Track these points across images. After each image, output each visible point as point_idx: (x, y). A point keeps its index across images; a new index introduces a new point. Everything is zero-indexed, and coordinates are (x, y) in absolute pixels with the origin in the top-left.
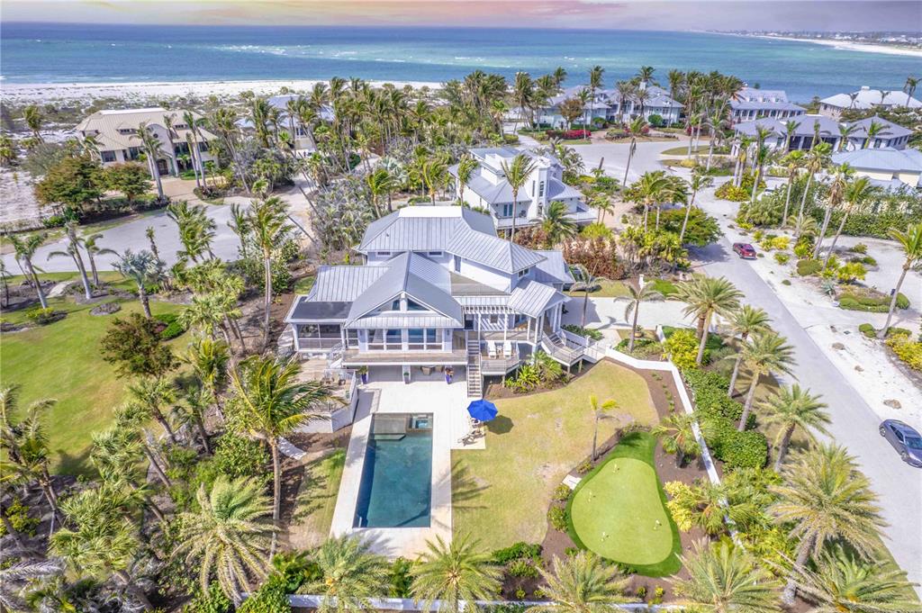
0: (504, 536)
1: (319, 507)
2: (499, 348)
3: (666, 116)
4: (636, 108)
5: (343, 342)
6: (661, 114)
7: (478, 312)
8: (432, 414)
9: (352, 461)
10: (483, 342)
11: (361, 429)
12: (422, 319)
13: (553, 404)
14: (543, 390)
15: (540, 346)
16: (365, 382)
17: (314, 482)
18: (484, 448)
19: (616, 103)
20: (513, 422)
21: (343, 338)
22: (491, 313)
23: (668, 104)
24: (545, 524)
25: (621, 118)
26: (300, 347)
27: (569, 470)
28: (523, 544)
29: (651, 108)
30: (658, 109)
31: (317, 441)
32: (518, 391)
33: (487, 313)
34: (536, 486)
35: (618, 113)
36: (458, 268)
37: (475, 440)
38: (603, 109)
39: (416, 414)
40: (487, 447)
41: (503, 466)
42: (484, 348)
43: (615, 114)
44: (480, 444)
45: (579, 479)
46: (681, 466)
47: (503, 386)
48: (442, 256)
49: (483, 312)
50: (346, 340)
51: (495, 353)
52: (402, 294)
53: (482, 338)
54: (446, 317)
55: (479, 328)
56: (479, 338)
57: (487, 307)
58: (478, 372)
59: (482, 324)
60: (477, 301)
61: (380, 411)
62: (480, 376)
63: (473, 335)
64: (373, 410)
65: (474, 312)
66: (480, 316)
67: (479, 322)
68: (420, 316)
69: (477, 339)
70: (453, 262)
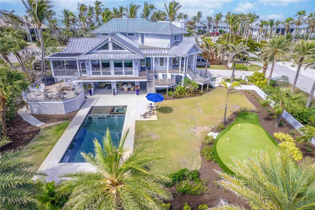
0: (171, 166)
1: (40, 151)
2: (165, 77)
3: (226, 30)
4: (214, 28)
5: (79, 71)
6: (223, 29)
7: (153, 56)
8: (126, 107)
9: (72, 127)
10: (156, 74)
11: (83, 113)
12: (121, 55)
13: (196, 102)
14: (189, 97)
15: (186, 76)
16: (91, 94)
17: (42, 138)
18: (157, 120)
19: (206, 26)
20: (173, 109)
21: (78, 69)
22: (160, 57)
23: (226, 26)
24: (200, 158)
25: (208, 31)
27: (211, 129)
28: (185, 170)
29: (220, 27)
30: (222, 27)
31: (54, 118)
32: (175, 97)
33: (157, 56)
34: (190, 137)
35: (207, 29)
36: (143, 41)
37: (151, 116)
38: (202, 27)
39: (117, 107)
40: (158, 120)
41: (169, 128)
42: (156, 77)
43: (206, 30)
44: (154, 118)
45: (217, 134)
46: (279, 126)
47: (167, 95)
48: (135, 36)
49: (155, 57)
50: (80, 70)
51: (162, 79)
52: (109, 39)
53: (155, 72)
54: (135, 53)
55: (154, 68)
56: (154, 72)
57: (157, 54)
58: (153, 87)
59: (155, 66)
60: (152, 52)
61: (97, 105)
62: (154, 89)
63: (150, 71)
64: (92, 105)
65: (150, 57)
66: (154, 58)
67: (153, 64)
68: (120, 53)
69: (153, 73)
70: (140, 38)
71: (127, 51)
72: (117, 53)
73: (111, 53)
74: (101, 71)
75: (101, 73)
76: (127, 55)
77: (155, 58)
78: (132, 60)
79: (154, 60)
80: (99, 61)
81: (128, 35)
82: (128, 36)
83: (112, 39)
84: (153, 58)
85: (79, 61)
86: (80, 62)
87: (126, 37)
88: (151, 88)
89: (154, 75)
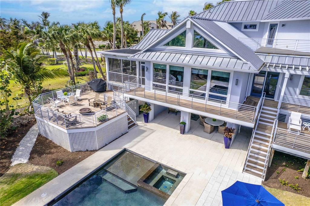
2: (307, 124)
5: (138, 79)
7: (285, 71)
10: (284, 112)
12: (206, 59)
21: (137, 76)
22: (306, 73)
26: (110, 80)
33: (299, 72)
36: (271, 39)
42: (283, 119)
47: (304, 174)
48: (257, 30)
49: (292, 72)
50: (140, 78)
51: (299, 128)
52: (187, 23)
53: (283, 107)
54: (238, 59)
55: (281, 98)
56: (279, 107)
57: (300, 67)
58: (267, 144)
59: (287, 93)
60: (287, 61)
61: (133, 150)
62: (268, 149)
63: (272, 103)
64: (126, 146)
65: (279, 70)
66: (287, 76)
67: (283, 89)
68: (204, 55)
69: (276, 107)
70: (267, 34)
71: (221, 51)
72: (198, 54)
73: (187, 53)
74: (167, 85)
75: (167, 89)
76: (219, 60)
77: (292, 76)
78: (230, 73)
79: (286, 80)
80: (165, 66)
81: (243, 27)
82: (243, 29)
83: (194, 25)
84: (284, 74)
85: (140, 62)
86: (141, 65)
87: (240, 30)
88: (260, 144)
89: (277, 114)
